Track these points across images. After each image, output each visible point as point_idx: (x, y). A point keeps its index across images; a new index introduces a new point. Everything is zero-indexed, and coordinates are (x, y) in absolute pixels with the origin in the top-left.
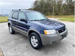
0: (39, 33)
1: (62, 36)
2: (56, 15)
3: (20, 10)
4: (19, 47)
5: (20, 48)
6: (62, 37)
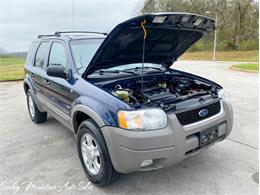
0: (100, 122)
1: (197, 134)
3: (57, 34)
4: (42, 174)
5: (43, 177)
6: (196, 139)
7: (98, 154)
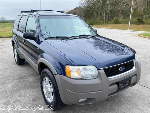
0: (54, 71)
2: (136, 23)
7: (52, 90)
